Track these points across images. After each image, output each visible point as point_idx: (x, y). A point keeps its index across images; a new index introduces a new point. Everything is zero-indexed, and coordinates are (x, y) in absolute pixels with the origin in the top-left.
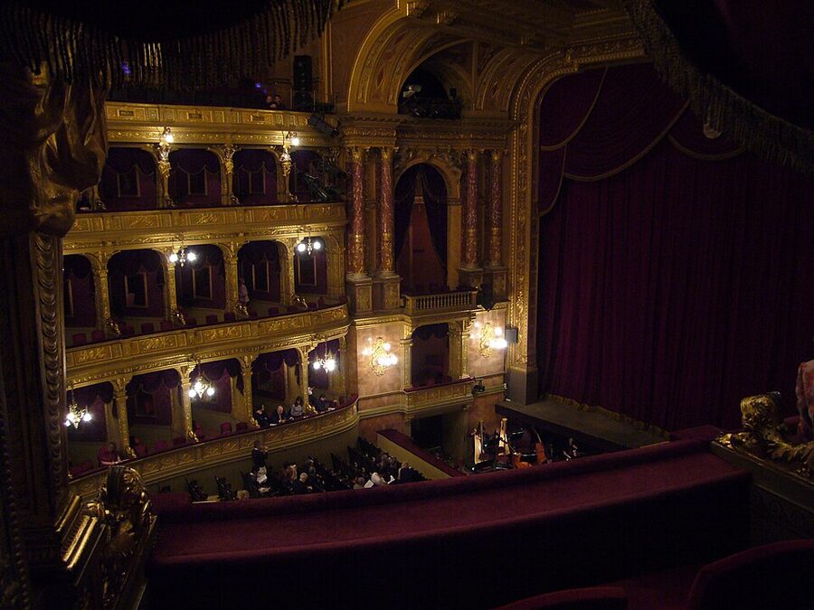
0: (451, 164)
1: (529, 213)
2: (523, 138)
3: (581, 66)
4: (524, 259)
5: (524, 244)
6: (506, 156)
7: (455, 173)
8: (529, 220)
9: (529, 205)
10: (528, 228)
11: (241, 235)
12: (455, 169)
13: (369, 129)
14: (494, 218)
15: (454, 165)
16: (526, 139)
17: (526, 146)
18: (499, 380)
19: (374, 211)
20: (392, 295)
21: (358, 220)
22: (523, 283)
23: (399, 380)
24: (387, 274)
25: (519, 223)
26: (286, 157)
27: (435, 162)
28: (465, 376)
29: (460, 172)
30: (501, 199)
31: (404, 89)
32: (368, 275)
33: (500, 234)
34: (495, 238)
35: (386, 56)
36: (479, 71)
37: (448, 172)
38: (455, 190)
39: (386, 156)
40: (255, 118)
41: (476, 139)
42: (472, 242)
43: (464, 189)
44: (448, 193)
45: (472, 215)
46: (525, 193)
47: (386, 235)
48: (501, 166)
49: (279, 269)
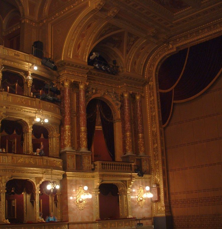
0: (115, 99)
1: (158, 125)
2: (151, 89)
3: (177, 48)
4: (157, 151)
5: (157, 143)
6: (143, 97)
7: (117, 104)
8: (158, 130)
9: (157, 121)
10: (158, 134)
11: (4, 107)
12: (117, 102)
13: (73, 71)
14: (140, 129)
15: (116, 100)
16: (153, 89)
17: (153, 92)
18: (149, 222)
19: (76, 118)
20: (87, 162)
21: (67, 118)
22: (158, 164)
23: (92, 214)
24: (84, 149)
25: (153, 132)
26: (30, 78)
27: (107, 97)
28: (130, 216)
29: (120, 103)
30: (142, 119)
31: (91, 54)
32: (73, 148)
33: (143, 138)
34: (141, 140)
35: (82, 36)
36: (127, 52)
37: (114, 104)
38: (118, 114)
39: (82, 87)
40: (15, 55)
41: (128, 86)
42: (129, 140)
43: (123, 114)
44: (114, 117)
45: (128, 125)
46: (155, 116)
47: (83, 129)
48: (141, 102)
49: (22, 139)
